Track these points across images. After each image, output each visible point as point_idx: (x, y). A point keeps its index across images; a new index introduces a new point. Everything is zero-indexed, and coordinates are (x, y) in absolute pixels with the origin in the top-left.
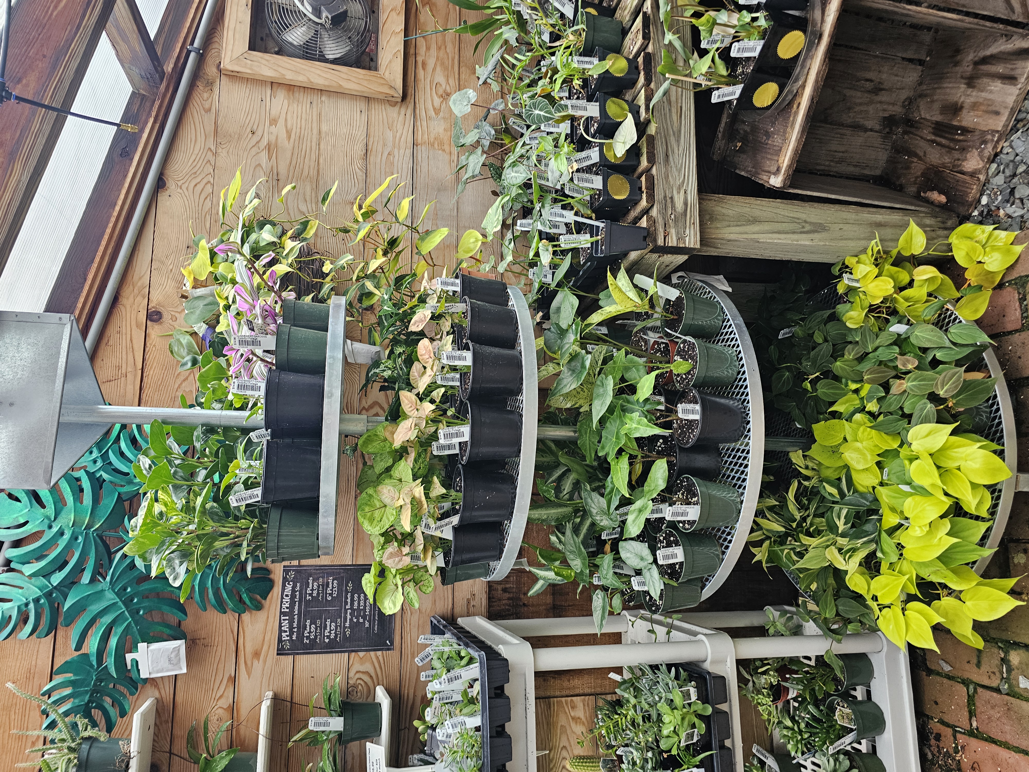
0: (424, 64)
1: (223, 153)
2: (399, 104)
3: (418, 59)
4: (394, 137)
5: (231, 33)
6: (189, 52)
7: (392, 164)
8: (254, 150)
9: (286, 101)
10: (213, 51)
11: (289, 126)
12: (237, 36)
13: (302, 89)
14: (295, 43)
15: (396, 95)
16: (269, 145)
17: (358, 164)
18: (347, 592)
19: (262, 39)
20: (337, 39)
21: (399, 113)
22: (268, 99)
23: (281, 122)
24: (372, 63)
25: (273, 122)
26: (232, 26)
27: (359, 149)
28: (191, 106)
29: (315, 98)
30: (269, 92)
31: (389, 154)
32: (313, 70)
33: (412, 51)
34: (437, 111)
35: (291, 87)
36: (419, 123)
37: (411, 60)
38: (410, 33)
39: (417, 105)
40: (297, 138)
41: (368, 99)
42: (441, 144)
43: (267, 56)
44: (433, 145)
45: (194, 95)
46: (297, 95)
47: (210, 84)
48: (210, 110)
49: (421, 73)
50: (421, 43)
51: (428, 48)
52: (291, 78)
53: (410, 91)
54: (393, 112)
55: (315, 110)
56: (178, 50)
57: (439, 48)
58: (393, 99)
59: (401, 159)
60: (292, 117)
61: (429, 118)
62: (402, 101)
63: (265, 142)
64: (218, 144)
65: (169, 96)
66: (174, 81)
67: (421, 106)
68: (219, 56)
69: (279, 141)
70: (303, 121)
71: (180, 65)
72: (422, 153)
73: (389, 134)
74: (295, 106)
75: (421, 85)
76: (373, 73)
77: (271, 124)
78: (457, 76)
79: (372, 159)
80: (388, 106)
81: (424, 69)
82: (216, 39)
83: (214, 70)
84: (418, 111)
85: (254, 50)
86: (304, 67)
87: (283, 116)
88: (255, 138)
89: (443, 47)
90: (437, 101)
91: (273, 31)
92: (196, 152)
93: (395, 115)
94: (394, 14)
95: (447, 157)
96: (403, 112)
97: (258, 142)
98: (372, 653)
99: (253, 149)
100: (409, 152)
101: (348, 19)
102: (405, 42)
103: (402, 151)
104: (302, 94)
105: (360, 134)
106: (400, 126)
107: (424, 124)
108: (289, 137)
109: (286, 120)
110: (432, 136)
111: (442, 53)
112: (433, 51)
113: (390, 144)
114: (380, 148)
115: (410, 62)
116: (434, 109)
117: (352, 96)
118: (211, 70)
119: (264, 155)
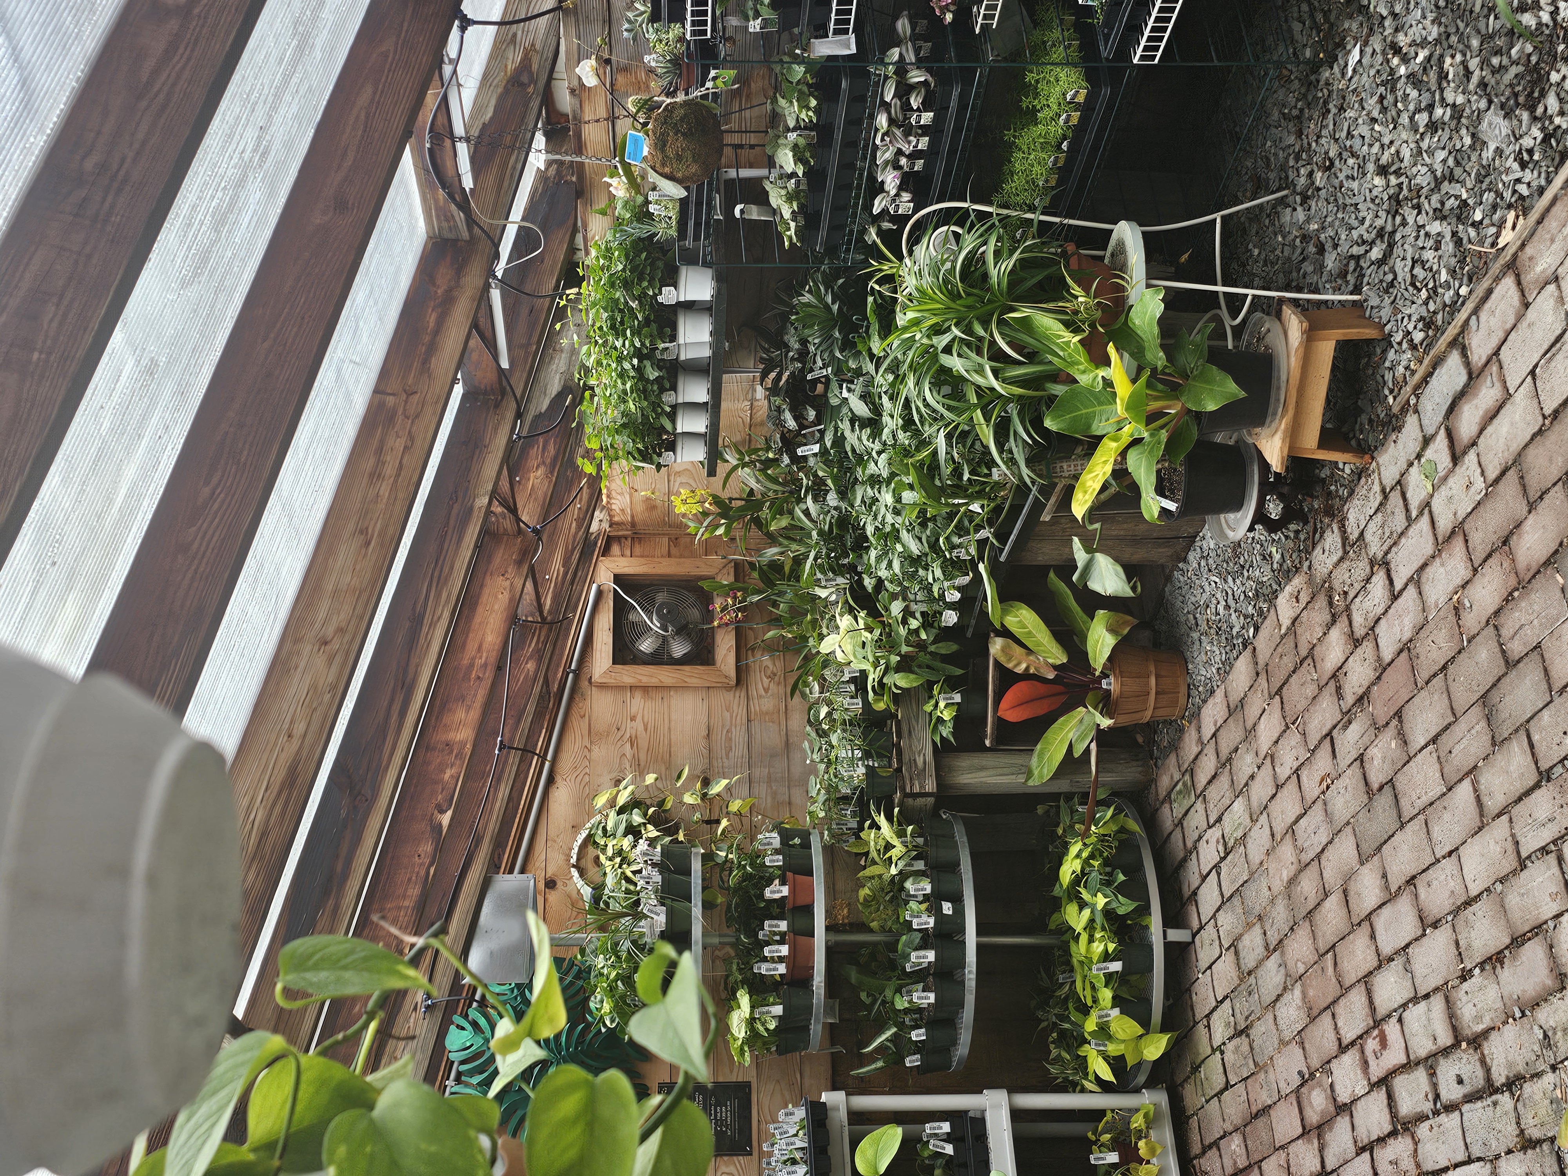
1: (596, 749)
2: (734, 689)
4: (731, 717)
5: (598, 654)
6: (568, 674)
7: (731, 739)
8: (620, 742)
9: (642, 700)
10: (586, 669)
11: (645, 721)
12: (604, 655)
13: (655, 689)
14: (645, 652)
15: (731, 682)
16: (631, 737)
17: (703, 743)
18: (711, 1105)
19: (623, 653)
20: (681, 642)
21: (734, 696)
22: (629, 700)
23: (639, 718)
24: (710, 659)
25: (633, 719)
26: (599, 649)
27: (703, 730)
28: (571, 714)
29: (665, 694)
30: (629, 695)
31: (728, 732)
32: (662, 672)
34: (766, 690)
35: (646, 689)
36: (751, 702)
39: (749, 688)
40: (653, 729)
41: (708, 689)
42: (771, 717)
43: (627, 667)
44: (764, 719)
45: (574, 706)
46: (651, 694)
47: (584, 694)
48: (585, 716)
52: (646, 682)
53: (742, 676)
54: (729, 696)
55: (665, 704)
58: (729, 686)
59: (738, 734)
60: (648, 712)
61: (760, 697)
62: (736, 686)
63: (627, 735)
64: (592, 742)
67: (752, 688)
68: (591, 672)
69: (639, 733)
70: (657, 715)
71: (562, 685)
72: (756, 727)
73: (727, 715)
74: (650, 702)
75: (751, 671)
76: (711, 668)
77: (631, 721)
79: (713, 737)
80: (724, 692)
82: (588, 660)
83: (587, 683)
84: (750, 693)
85: (617, 664)
86: (655, 671)
87: (641, 711)
88: (621, 733)
90: (766, 681)
91: (630, 645)
92: (576, 750)
93: (731, 698)
95: (777, 728)
96: (737, 695)
97: (622, 736)
98: (735, 1158)
100: (744, 728)
103: (738, 728)
104: (654, 692)
105: (703, 717)
106: (735, 706)
107: (756, 702)
108: (646, 730)
109: (643, 716)
110: (763, 712)
113: (728, 723)
114: (720, 727)
115: (742, 653)
116: (764, 688)
117: (696, 688)
118: (584, 684)
119: (628, 745)
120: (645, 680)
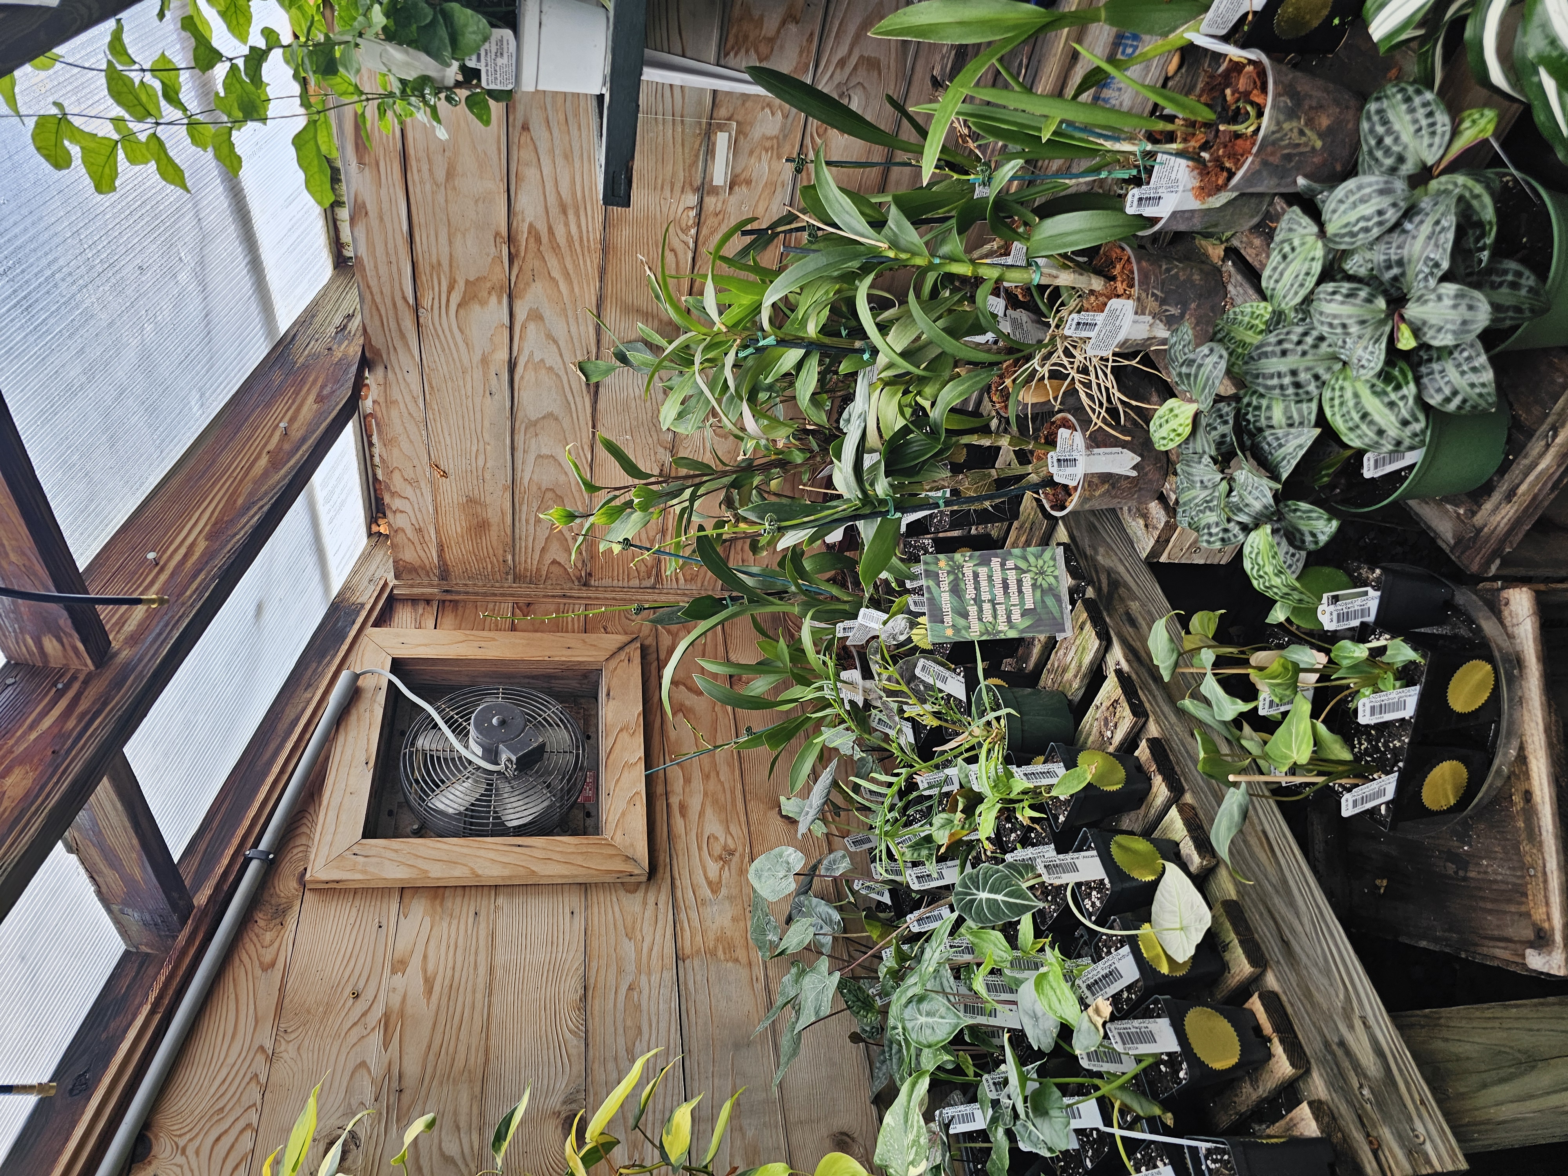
0: (683, 809)
1: (287, 1051)
2: (643, 886)
3: (671, 800)
4: (639, 952)
5: (332, 814)
6: (247, 861)
7: (638, 1007)
8: (356, 1033)
9: (427, 919)
10: (295, 851)
11: (431, 967)
12: (343, 817)
13: (459, 892)
14: (451, 811)
15: (636, 872)
16: (387, 1016)
17: (569, 1019)
19: (390, 813)
20: (526, 793)
21: (645, 903)
22: (393, 920)
23: (415, 963)
24: (589, 821)
25: (399, 966)
26: (335, 803)
27: (570, 988)
28: (237, 962)
29: (485, 904)
30: (395, 906)
31: (630, 988)
32: (482, 853)
33: (660, 789)
34: (715, 887)
35: (437, 894)
36: (683, 915)
37: (660, 805)
38: (655, 762)
39: (678, 883)
40: (446, 990)
41: (585, 888)
42: (730, 947)
43: (396, 843)
44: (713, 953)
45: (247, 940)
46: (449, 904)
47: (280, 914)
48: (273, 964)
49: (679, 823)
50: (676, 775)
51: (687, 780)
52: (439, 875)
53: (661, 858)
54: (633, 904)
55: (483, 925)
56: (225, 861)
57: (706, 777)
58: (632, 879)
59: (654, 993)
60: (439, 947)
61: (701, 903)
62: (649, 879)
63: (378, 1012)
64: (280, 1034)
65: (192, 951)
66: (208, 920)
67: (684, 882)
68: (306, 858)
69: (409, 1002)
70: (460, 952)
71: (225, 888)
72: (695, 974)
73: (629, 948)
74: (445, 925)
75: (681, 845)
76: (592, 839)
77: (394, 972)
78: (743, 818)
79: (596, 1005)
80: (622, 893)
81: (683, 815)
82: (304, 829)
83: (293, 884)
84: (679, 894)
85: (374, 837)
86: (465, 850)
87: (420, 950)
88: (361, 1005)
89: (713, 774)
90: (713, 868)
91: (412, 798)
92: (230, 1060)
93: (637, 908)
94: (625, 735)
95: (744, 973)
96: (651, 900)
97: (364, 1014)
99: (355, 1030)
100: (669, 976)
101: (546, 756)
102: (647, 777)
103: (655, 978)
104: (458, 900)
105: (573, 959)
106: (647, 929)
107: (694, 915)
108: (429, 991)
109: (425, 957)
110: (711, 936)
111: (712, 785)
112: (697, 784)
113: (631, 968)
114: (612, 978)
115: (658, 808)
116: (710, 883)
117: (555, 888)
118: (286, 886)
119: (376, 1038)
120: (438, 873)
